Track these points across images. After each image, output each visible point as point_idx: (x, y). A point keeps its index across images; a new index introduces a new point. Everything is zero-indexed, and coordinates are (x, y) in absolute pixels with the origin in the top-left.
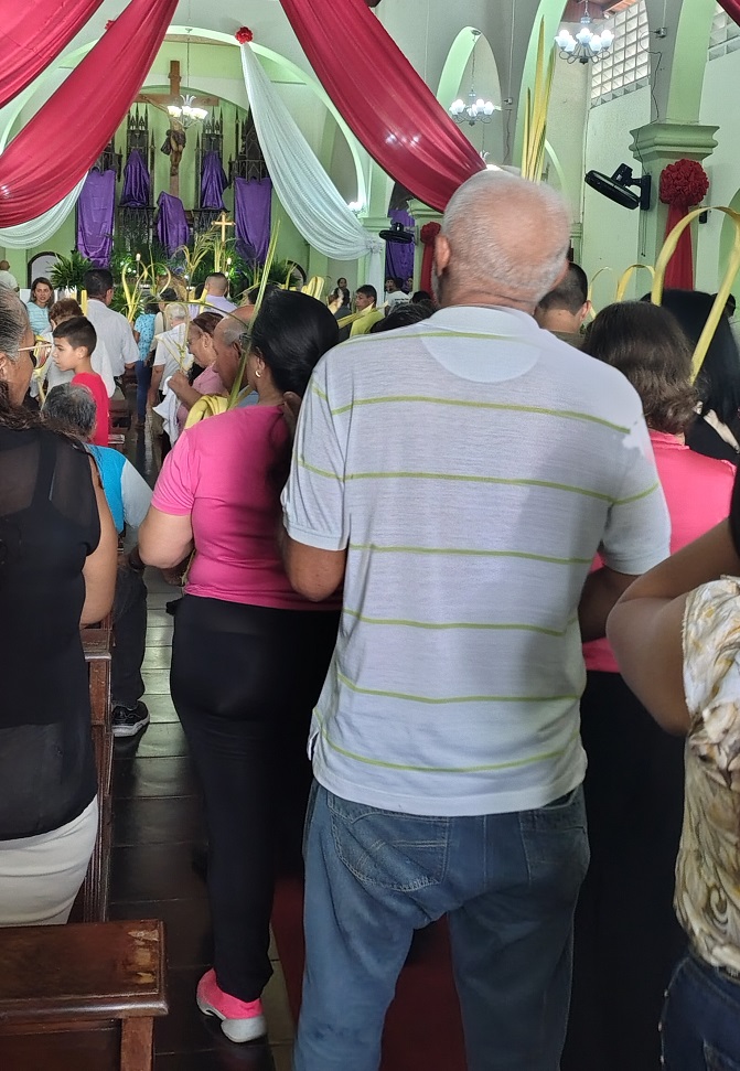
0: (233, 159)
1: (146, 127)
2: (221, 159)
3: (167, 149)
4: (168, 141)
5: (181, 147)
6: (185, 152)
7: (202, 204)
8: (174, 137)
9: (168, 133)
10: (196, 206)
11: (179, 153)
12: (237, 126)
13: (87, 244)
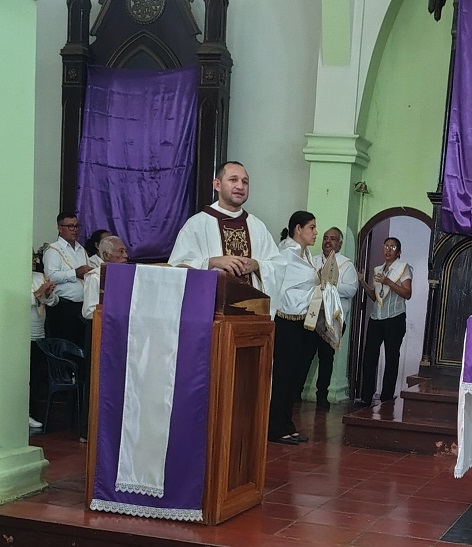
13: (467, 175)
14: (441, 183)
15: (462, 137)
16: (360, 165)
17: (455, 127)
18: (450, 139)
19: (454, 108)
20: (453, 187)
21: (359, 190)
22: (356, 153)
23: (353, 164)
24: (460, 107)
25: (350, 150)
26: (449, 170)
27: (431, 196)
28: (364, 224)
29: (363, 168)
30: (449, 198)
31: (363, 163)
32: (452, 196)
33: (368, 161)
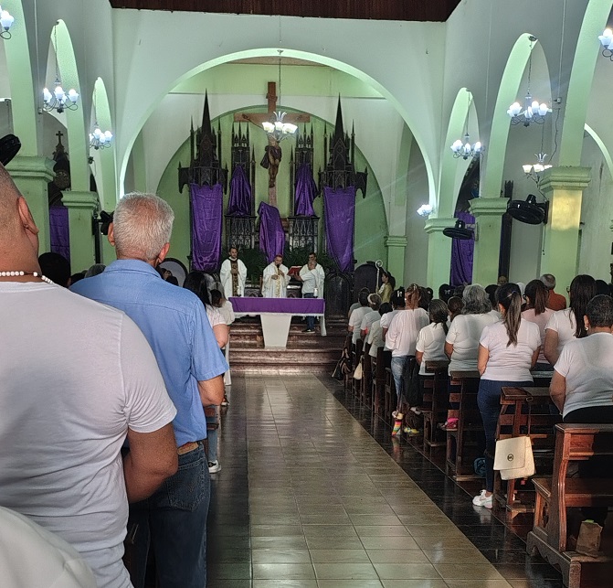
0: (322, 171)
1: (248, 145)
2: (312, 171)
3: (265, 163)
5: (277, 160)
6: (280, 166)
7: (296, 212)
8: (271, 152)
9: (267, 149)
10: (291, 214)
11: (275, 167)
12: (326, 139)
13: (201, 251)
14: (191, 253)
26: (194, 248)
27: (187, 257)
32: (196, 257)
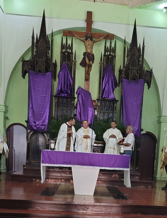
0: (122, 68)
1: (72, 50)
3: (83, 64)
4: (84, 59)
5: (91, 62)
6: (93, 65)
7: (102, 96)
8: (88, 56)
9: (85, 54)
10: (99, 97)
13: (35, 117)
14: (28, 118)
15: (32, 108)
16: (6, 112)
17: (31, 105)
18: (30, 108)
19: (30, 101)
20: (31, 120)
21: (6, 118)
22: (5, 109)
23: (4, 112)
24: (32, 100)
25: (3, 108)
26: (30, 115)
27: (26, 121)
28: (8, 127)
29: (6, 113)
30: (31, 122)
31: (6, 111)
32: (31, 121)
33: (8, 111)
